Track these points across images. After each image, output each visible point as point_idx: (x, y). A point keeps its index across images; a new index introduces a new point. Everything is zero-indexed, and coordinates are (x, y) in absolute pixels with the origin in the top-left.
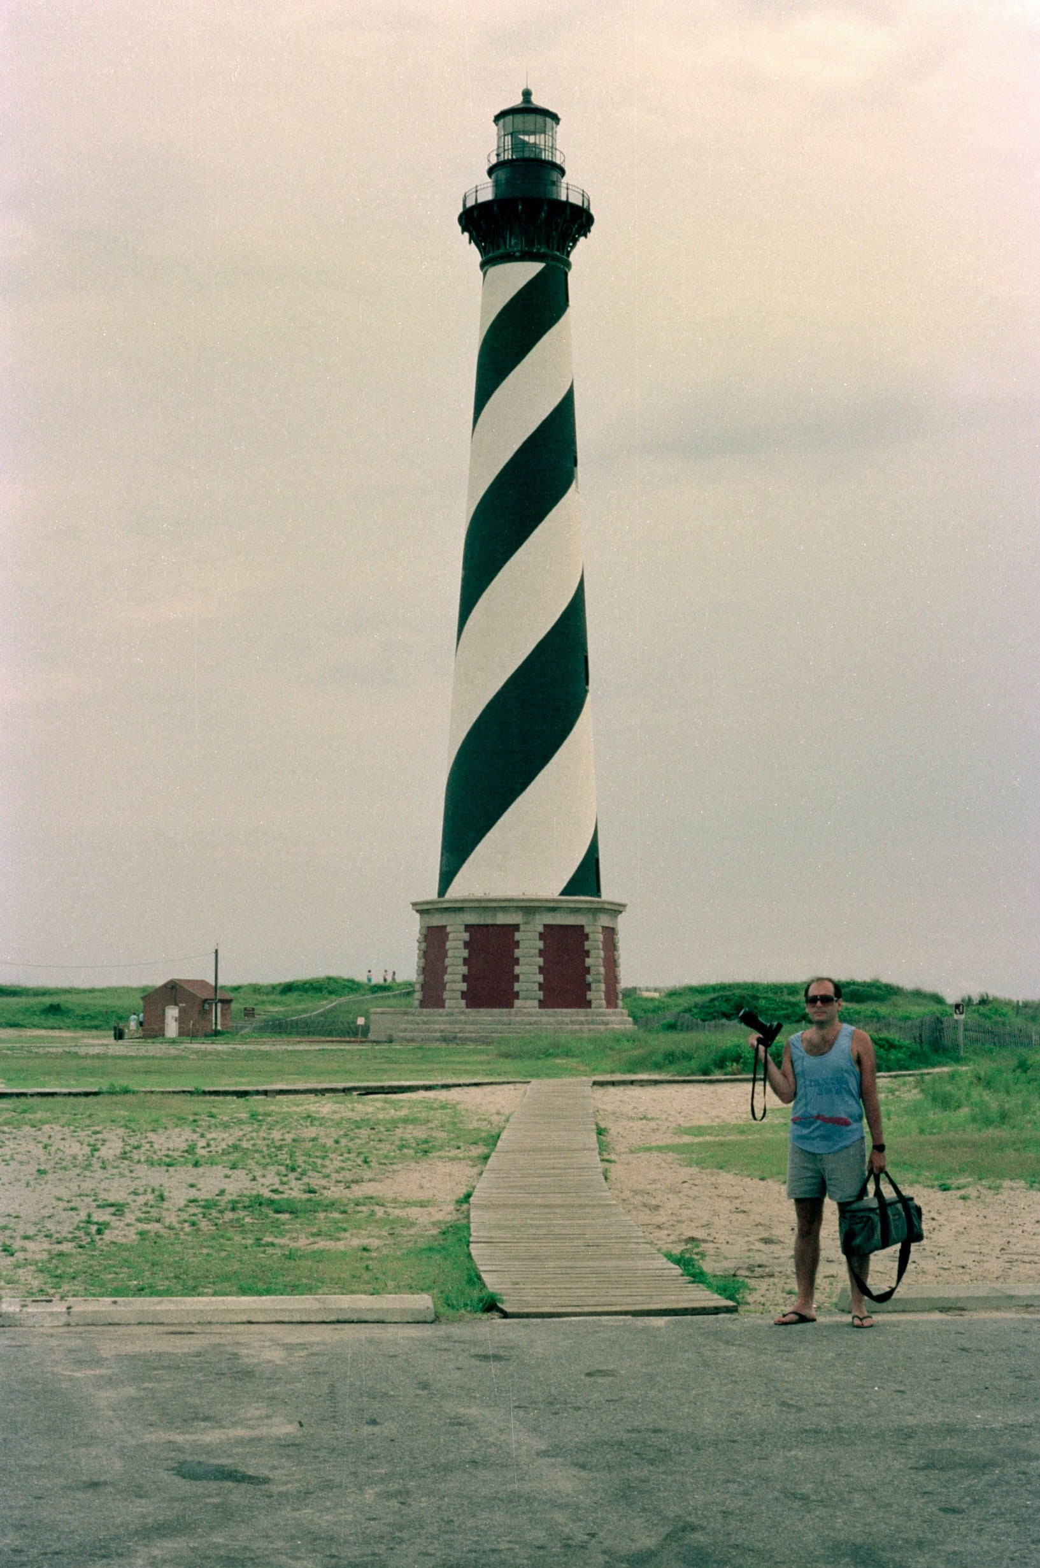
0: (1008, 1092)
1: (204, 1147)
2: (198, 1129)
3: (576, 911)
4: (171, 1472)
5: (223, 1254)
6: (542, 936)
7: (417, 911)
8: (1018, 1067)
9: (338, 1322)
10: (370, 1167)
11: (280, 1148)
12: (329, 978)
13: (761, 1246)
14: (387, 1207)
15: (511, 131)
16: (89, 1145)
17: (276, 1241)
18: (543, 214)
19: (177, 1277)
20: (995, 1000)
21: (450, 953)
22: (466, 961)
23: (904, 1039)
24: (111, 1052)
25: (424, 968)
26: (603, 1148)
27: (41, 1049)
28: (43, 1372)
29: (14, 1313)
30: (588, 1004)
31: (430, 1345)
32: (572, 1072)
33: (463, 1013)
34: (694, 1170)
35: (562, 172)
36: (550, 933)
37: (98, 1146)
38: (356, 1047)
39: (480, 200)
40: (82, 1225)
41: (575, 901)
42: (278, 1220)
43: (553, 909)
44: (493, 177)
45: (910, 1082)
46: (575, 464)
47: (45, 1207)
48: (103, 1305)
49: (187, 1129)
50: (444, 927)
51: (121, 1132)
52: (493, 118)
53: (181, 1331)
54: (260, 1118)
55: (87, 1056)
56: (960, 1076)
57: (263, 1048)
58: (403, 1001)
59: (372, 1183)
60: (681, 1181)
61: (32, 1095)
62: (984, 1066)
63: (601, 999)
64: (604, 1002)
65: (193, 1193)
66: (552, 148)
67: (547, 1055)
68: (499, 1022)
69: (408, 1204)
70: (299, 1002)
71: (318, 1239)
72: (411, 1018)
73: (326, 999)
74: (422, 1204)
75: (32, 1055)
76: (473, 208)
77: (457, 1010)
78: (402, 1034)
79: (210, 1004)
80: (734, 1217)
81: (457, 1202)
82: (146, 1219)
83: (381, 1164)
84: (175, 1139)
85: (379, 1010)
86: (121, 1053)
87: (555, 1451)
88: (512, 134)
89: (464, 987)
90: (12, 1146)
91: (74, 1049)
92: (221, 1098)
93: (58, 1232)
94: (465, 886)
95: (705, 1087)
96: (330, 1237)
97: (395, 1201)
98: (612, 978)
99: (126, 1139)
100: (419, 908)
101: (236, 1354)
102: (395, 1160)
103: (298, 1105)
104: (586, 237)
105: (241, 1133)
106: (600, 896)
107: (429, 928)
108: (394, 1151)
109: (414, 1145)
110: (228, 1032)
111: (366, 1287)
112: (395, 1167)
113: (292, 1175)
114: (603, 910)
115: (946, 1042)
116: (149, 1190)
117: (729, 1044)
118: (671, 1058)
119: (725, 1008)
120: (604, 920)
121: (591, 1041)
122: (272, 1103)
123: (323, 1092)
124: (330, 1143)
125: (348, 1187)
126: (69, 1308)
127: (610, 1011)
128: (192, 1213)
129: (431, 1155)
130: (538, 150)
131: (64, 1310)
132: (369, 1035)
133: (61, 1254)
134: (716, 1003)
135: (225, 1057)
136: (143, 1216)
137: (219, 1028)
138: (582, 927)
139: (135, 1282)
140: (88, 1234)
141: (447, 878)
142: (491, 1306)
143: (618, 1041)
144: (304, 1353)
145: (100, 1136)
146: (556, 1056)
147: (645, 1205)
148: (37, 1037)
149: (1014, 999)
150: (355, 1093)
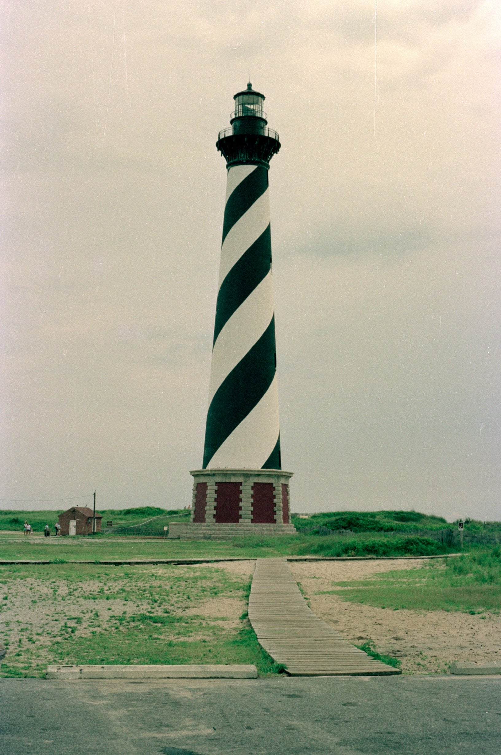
0: (490, 567)
1: (107, 590)
2: (102, 581)
3: (269, 476)
4: (161, 753)
5: (136, 643)
6: (253, 488)
7: (193, 475)
8: (494, 554)
9: (211, 678)
10: (191, 600)
11: (144, 591)
12: (148, 507)
13: (393, 641)
14: (207, 621)
15: (242, 103)
16: (52, 588)
17: (159, 637)
18: (257, 143)
19: (118, 655)
20: (473, 521)
21: (208, 496)
22: (216, 500)
23: (434, 540)
24: (45, 542)
25: (195, 503)
26: (302, 592)
27: (12, 541)
28: (77, 702)
29: (55, 673)
30: (275, 521)
31: (260, 689)
32: (273, 555)
33: (214, 525)
34: (349, 603)
35: (266, 123)
36: (257, 487)
37: (57, 589)
38: (163, 541)
39: (226, 136)
40: (64, 628)
41: (270, 471)
42: (156, 626)
43: (258, 475)
44: (233, 124)
45: (440, 561)
46: (271, 261)
47: (42, 619)
48: (97, 669)
49: (96, 581)
50: (206, 483)
51: (65, 582)
52: (233, 97)
53: (137, 682)
54: (130, 576)
55: (34, 544)
56: (465, 558)
57: (119, 541)
58: (183, 519)
59: (195, 609)
60: (344, 609)
61: (18, 563)
62: (476, 553)
63: (281, 519)
64: (282, 520)
65: (111, 613)
66: (261, 111)
67: (258, 545)
68: (231, 530)
69: (216, 619)
70: (133, 519)
71: (180, 636)
72: (189, 527)
73: (147, 517)
74: (223, 619)
75: (7, 543)
76: (223, 139)
77: (211, 523)
78: (184, 535)
79: (91, 519)
80: (375, 627)
81: (240, 618)
82: (92, 625)
83: (196, 599)
84: (93, 586)
85: (174, 523)
86: (50, 543)
87: (344, 743)
88: (242, 104)
89: (214, 512)
90: (14, 589)
91: (27, 541)
92: (108, 566)
93: (53, 632)
94: (215, 464)
95: (340, 562)
96: (185, 635)
97: (209, 617)
98: (286, 509)
99: (69, 585)
100: (193, 474)
101: (168, 694)
102: (202, 598)
103: (146, 570)
104: (277, 153)
105: (123, 583)
106: (280, 469)
107: (198, 484)
108: (200, 593)
109: (209, 590)
110: (99, 533)
111: (212, 661)
112: (203, 601)
113: (156, 604)
114: (282, 476)
115: (455, 542)
116: (89, 612)
117: (350, 542)
118: (321, 548)
119: (344, 524)
120: (283, 481)
121: (279, 539)
122: (133, 569)
123: (157, 563)
124: (168, 588)
125: (184, 611)
126: (81, 670)
127: (285, 524)
128: (114, 622)
129: (219, 595)
130: (254, 112)
131: (79, 671)
132: (169, 535)
133: (58, 643)
134: (339, 521)
135: (101, 545)
136: (91, 624)
137: (95, 531)
138: (272, 484)
139: (99, 657)
140: (67, 633)
141: (207, 460)
142: (282, 670)
143: (292, 539)
144: (201, 693)
145: (55, 584)
146: (262, 546)
147: (330, 620)
148: (6, 535)
149: (483, 521)
150: (172, 564)
